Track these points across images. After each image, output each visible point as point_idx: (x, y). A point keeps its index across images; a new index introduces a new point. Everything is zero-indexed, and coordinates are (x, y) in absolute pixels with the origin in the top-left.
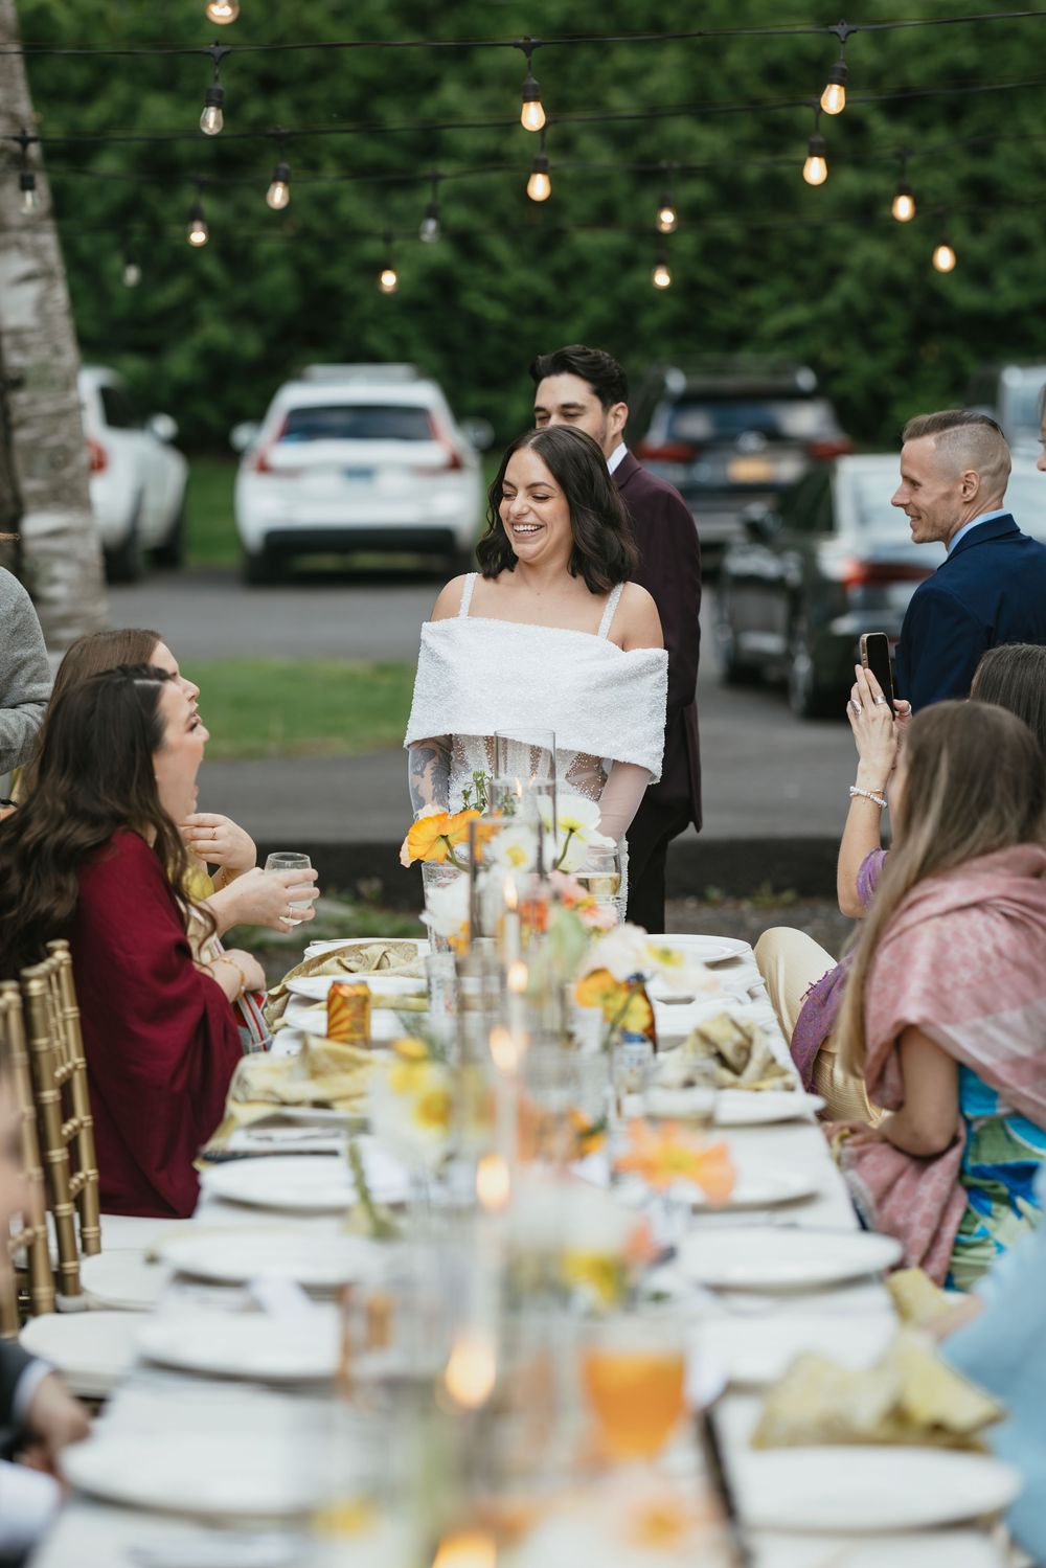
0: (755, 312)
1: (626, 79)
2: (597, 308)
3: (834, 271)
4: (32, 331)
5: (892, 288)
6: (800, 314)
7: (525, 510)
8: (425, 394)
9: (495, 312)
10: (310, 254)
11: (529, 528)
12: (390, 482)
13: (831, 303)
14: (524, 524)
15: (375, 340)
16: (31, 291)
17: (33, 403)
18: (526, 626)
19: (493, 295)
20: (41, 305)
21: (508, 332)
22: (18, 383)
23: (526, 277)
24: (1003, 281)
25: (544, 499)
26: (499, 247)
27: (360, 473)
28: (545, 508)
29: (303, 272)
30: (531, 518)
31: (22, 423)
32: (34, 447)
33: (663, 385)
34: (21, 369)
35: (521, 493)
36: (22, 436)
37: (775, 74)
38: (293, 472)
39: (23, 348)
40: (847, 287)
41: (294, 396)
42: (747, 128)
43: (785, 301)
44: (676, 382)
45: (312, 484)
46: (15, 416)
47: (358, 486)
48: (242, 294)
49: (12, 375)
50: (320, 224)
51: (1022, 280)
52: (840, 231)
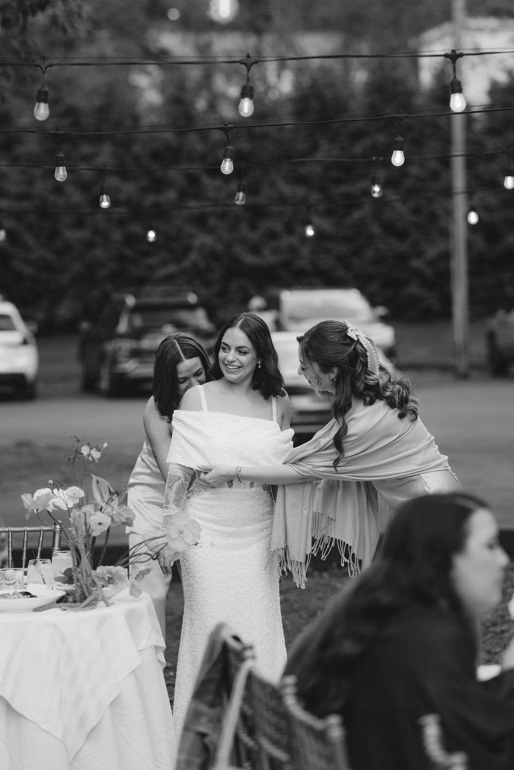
0: (151, 268)
1: (86, 159)
2: (76, 267)
3: (187, 249)
5: (213, 255)
6: (171, 269)
7: (235, 359)
8: (9, 309)
11: (235, 367)
13: (187, 263)
14: (233, 366)
18: (242, 417)
23: (42, 253)
24: (266, 252)
25: (245, 353)
26: (29, 239)
28: (244, 359)
30: (237, 364)
33: (124, 302)
35: (233, 351)
37: (155, 155)
40: (194, 256)
43: (164, 263)
44: (130, 301)
51: (275, 251)
52: (189, 229)
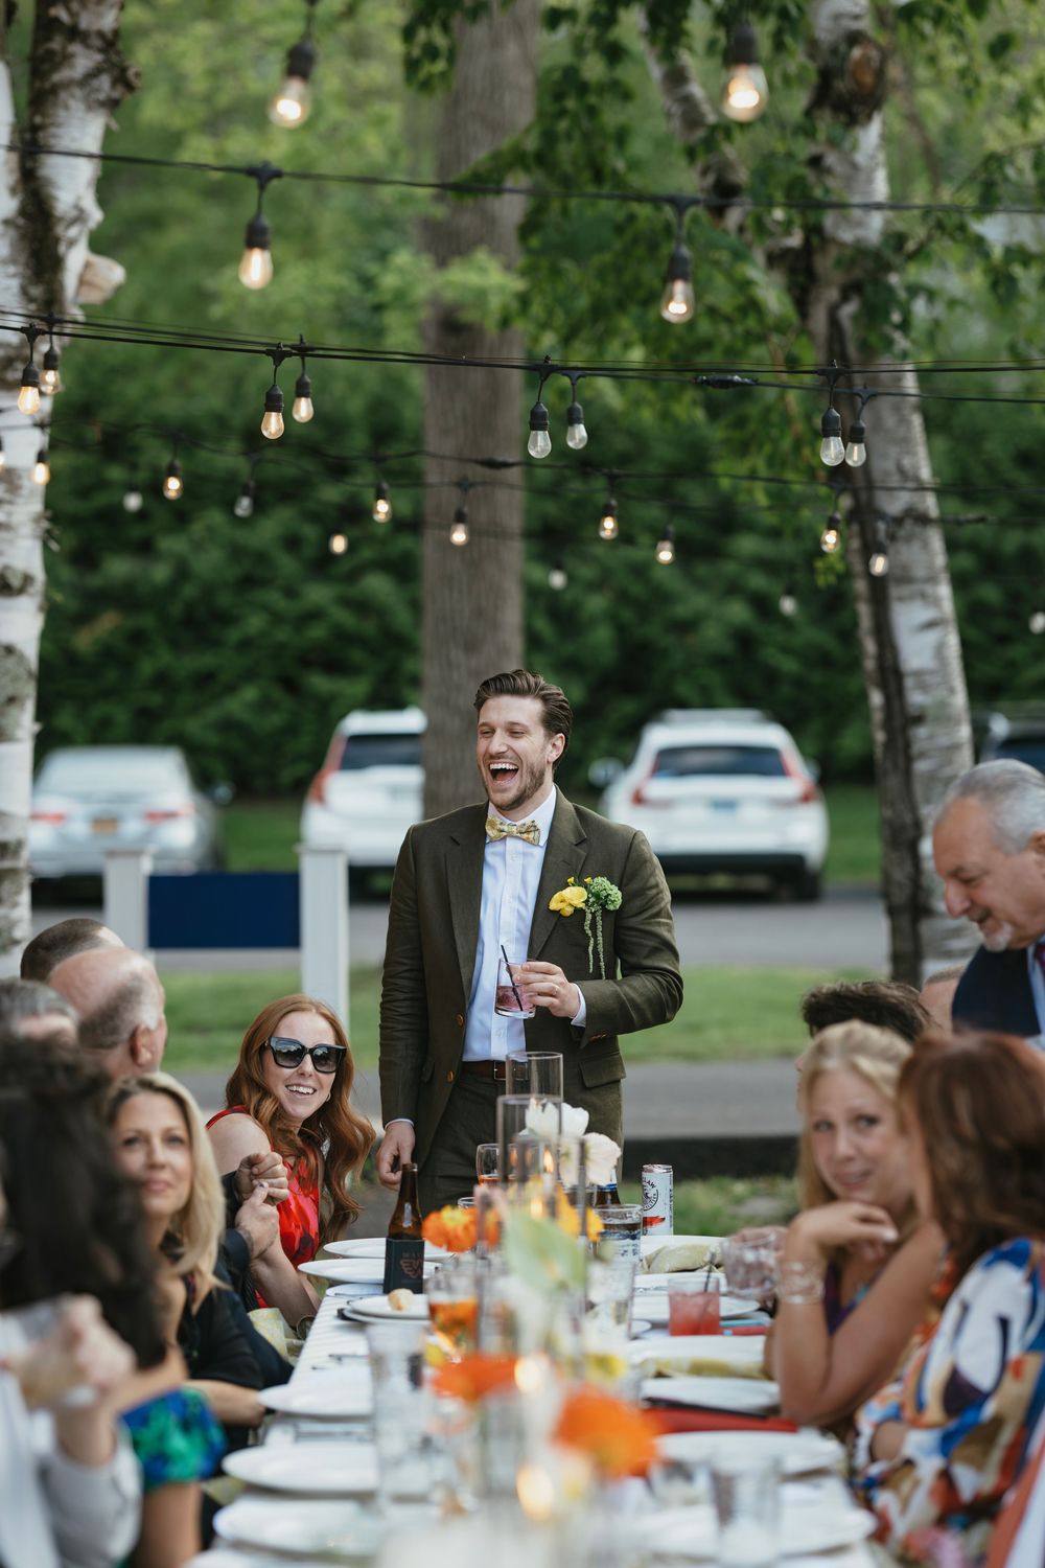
4: (931, 672)
8: (773, 736)
9: (789, 665)
10: (627, 615)
12: (751, 813)
15: (683, 689)
16: (932, 637)
17: (931, 737)
19: (786, 650)
20: (940, 650)
21: (799, 683)
22: (919, 719)
27: (726, 805)
29: (621, 629)
31: (922, 755)
32: (932, 777)
34: (922, 707)
36: (921, 766)
38: (665, 804)
39: (924, 687)
41: (658, 737)
42: (1004, 508)
44: (1000, 727)
45: (684, 814)
46: (916, 748)
47: (723, 817)
48: (568, 649)
49: (913, 711)
50: (637, 589)
